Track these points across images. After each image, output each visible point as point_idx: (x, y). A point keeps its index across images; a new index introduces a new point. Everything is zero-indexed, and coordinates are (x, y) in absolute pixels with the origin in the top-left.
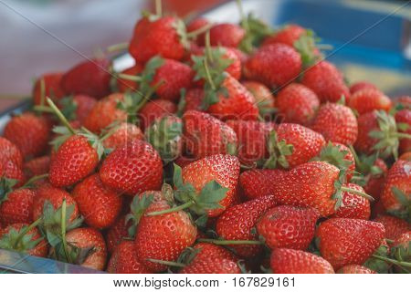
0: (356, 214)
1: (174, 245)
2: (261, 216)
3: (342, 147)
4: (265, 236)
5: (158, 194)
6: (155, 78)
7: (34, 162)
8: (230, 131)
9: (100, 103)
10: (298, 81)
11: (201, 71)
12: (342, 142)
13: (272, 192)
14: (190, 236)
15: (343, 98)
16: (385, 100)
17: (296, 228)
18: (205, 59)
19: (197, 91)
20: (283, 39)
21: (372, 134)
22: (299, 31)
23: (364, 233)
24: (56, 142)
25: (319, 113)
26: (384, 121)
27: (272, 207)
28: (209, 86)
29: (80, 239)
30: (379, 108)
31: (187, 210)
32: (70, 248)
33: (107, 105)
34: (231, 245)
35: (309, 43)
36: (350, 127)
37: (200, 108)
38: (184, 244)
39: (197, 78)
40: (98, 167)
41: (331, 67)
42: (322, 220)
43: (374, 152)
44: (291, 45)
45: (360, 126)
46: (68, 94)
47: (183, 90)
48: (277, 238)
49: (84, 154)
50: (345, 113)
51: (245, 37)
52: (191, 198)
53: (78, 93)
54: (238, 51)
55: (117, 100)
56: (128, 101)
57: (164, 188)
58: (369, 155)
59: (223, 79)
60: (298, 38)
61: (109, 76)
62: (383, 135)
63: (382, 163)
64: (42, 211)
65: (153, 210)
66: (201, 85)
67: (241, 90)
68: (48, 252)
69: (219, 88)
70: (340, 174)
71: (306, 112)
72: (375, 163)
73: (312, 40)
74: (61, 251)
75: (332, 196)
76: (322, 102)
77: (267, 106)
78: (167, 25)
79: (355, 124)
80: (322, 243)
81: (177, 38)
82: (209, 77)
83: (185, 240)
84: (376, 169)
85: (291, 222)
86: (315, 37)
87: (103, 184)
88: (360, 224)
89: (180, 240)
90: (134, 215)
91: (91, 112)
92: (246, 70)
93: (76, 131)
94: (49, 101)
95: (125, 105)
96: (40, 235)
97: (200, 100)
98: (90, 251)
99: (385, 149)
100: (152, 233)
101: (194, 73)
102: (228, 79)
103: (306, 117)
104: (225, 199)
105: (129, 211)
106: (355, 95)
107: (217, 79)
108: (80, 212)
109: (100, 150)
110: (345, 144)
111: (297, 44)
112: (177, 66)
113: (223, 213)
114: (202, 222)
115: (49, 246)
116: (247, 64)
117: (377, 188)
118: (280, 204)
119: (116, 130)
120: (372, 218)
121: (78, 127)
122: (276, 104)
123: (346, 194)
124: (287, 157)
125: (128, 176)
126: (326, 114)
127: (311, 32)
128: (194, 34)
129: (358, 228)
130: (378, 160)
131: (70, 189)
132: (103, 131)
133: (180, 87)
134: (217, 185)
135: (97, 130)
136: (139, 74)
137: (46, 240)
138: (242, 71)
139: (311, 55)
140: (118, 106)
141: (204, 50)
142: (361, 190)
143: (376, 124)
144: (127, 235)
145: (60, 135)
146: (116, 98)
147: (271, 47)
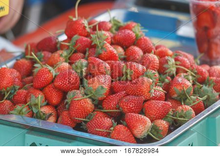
0: (160, 99)
1: (85, 112)
2: (121, 100)
3: (153, 71)
4: (123, 108)
5: (78, 91)
6: (76, 44)
7: (26, 79)
8: (107, 65)
9: (53, 54)
10: (134, 45)
11: (95, 41)
12: (153, 69)
13: (125, 90)
14: (91, 108)
15: (153, 51)
16: (170, 52)
17: (135, 105)
18: (96, 36)
19: (93, 49)
20: (128, 27)
21: (165, 66)
22: (134, 24)
23: (163, 106)
24: (36, 71)
25: (143, 58)
26: (170, 61)
27: (125, 96)
28: (98, 47)
29: (46, 110)
30: (168, 55)
31: (90, 98)
32: (42, 114)
33: (56, 55)
34: (108, 112)
35: (138, 29)
36: (156, 63)
37: (94, 56)
38: (89, 112)
39: (93, 44)
40: (53, 81)
41: (147, 38)
42: (145, 101)
43: (166, 73)
44: (131, 30)
45: (160, 63)
46: (40, 51)
47: (87, 49)
48: (127, 109)
49: (47, 75)
50: (154, 57)
51: (112, 27)
52: (91, 93)
53: (44, 50)
54: (110, 33)
55: (60, 53)
56: (65, 53)
57: (80, 89)
58: (164, 75)
59: (104, 44)
60: (134, 27)
61: (57, 43)
62: (169, 66)
63: (169, 78)
64: (30, 99)
65: (76, 98)
66: (95, 46)
67: (111, 48)
68: (33, 116)
69: (102, 48)
70: (153, 82)
71: (138, 57)
72: (167, 78)
73: (140, 28)
74: (38, 115)
75: (149, 91)
76: (144, 53)
77: (122, 55)
78: (80, 22)
79: (158, 62)
80: (146, 110)
81: (84, 27)
82: (98, 43)
83: (89, 110)
84: (167, 80)
85: (133, 102)
86: (141, 27)
87: (55, 88)
88: (161, 103)
89: (87, 110)
90: (68, 100)
91: (49, 58)
92: (113, 40)
93: (43, 66)
94: (33, 53)
95: (63, 55)
96: (29, 108)
97: (95, 53)
98: (51, 115)
99: (170, 72)
100: (76, 107)
101: (92, 42)
102: (106, 44)
103: (138, 59)
104: (106, 93)
105: (66, 98)
106: (158, 50)
107: (101, 44)
108: (46, 99)
109: (54, 74)
110: (154, 70)
111: (133, 29)
112: (85, 39)
113: (105, 99)
114: (96, 103)
115: (33, 113)
116: (114, 38)
117: (167, 88)
118: (128, 95)
119: (60, 65)
120: (165, 100)
121: (45, 64)
122: (125, 54)
123: (155, 91)
124: (131, 76)
125: (65, 84)
126: (146, 58)
127: (139, 24)
128: (91, 26)
129: (160, 104)
130: (167, 77)
131: (41, 89)
132: (55, 65)
133: (86, 47)
134: (102, 88)
135: (52, 65)
136: (69, 43)
137: (32, 111)
138: (111, 41)
139: (139, 34)
140: (61, 55)
141: (96, 32)
142: (161, 89)
143: (167, 62)
144: (65, 108)
145: (37, 67)
146: (60, 52)
147: (123, 31)
